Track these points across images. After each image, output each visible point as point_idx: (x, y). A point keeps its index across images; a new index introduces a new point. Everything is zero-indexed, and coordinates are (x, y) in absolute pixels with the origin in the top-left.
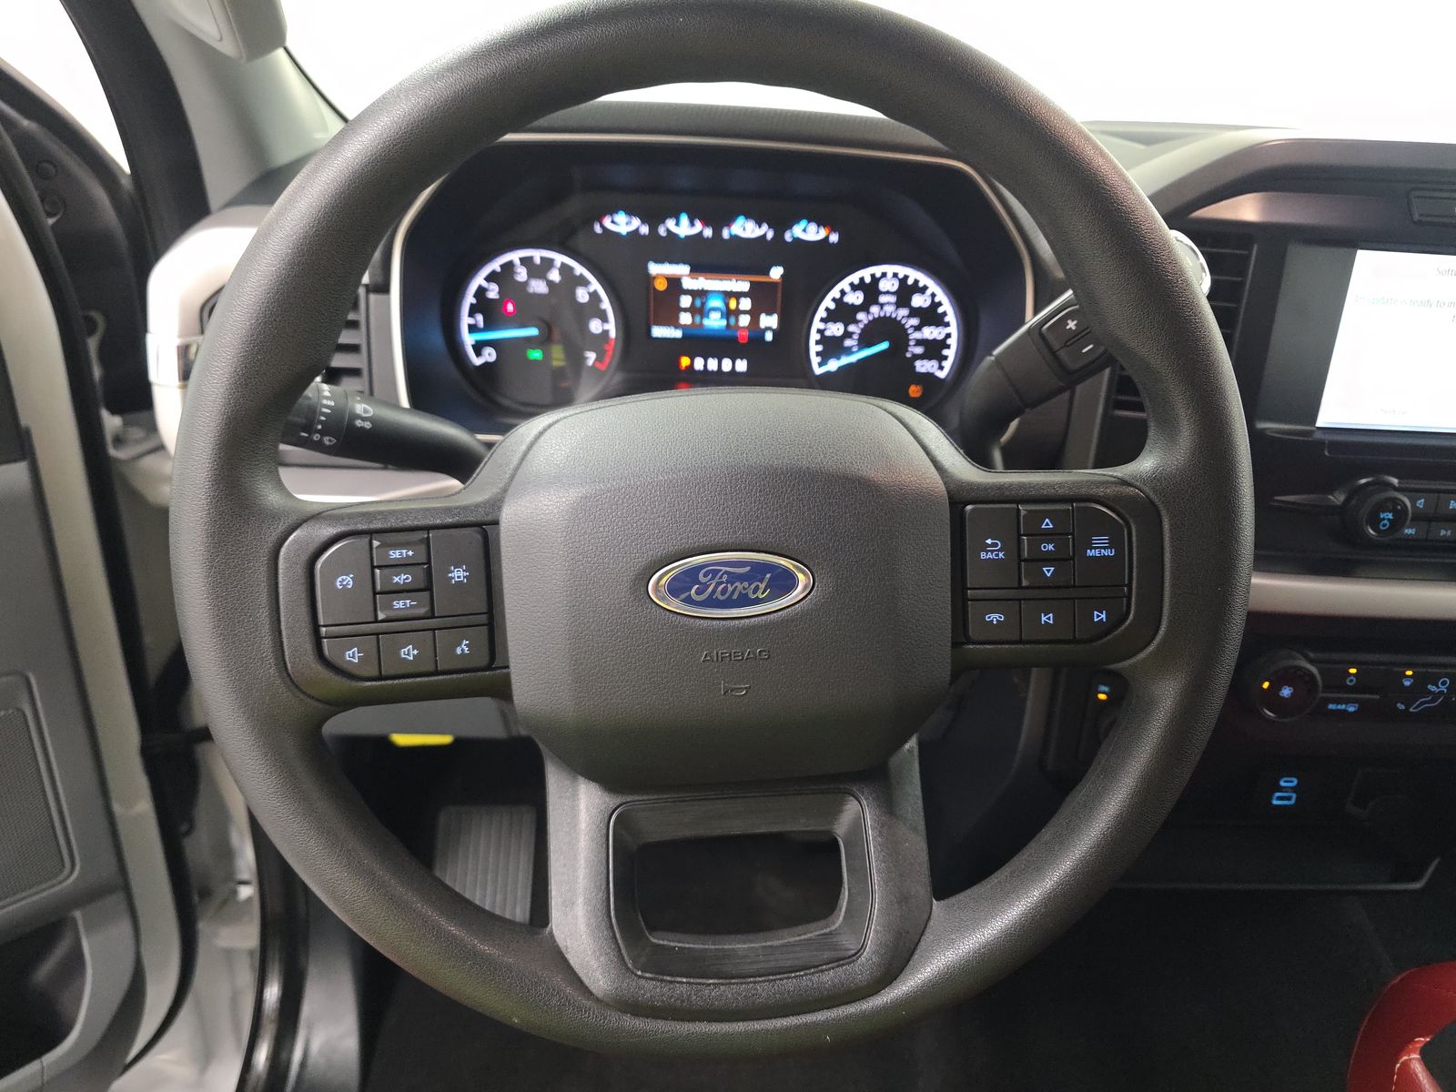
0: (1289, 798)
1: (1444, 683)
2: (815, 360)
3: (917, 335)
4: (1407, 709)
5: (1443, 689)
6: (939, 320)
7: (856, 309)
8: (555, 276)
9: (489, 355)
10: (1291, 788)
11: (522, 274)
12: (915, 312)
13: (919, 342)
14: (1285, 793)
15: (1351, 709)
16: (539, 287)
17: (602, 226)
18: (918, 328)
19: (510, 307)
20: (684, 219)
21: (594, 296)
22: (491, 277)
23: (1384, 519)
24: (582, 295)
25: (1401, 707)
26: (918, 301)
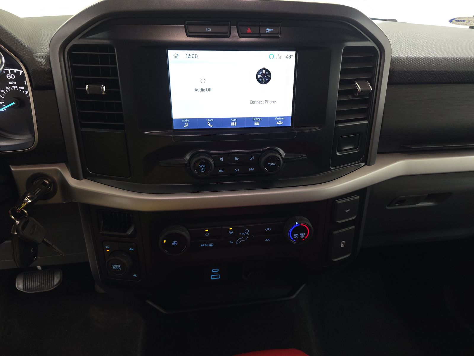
0: (218, 277)
1: (247, 231)
4: (234, 243)
5: (247, 233)
10: (217, 272)
14: (215, 275)
15: (211, 245)
23: (201, 168)
25: (232, 242)
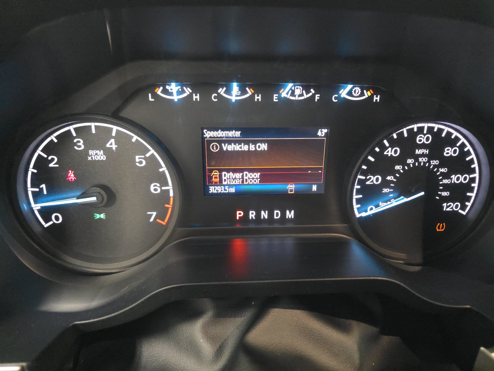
2: (356, 206)
3: (446, 181)
6: (467, 168)
7: (393, 161)
8: (112, 144)
9: (57, 219)
11: (80, 145)
12: (445, 162)
13: (446, 187)
16: (97, 155)
17: (155, 95)
18: (446, 176)
19: (71, 176)
20: (235, 87)
21: (152, 160)
22: (50, 149)
24: (140, 161)
26: (449, 152)
